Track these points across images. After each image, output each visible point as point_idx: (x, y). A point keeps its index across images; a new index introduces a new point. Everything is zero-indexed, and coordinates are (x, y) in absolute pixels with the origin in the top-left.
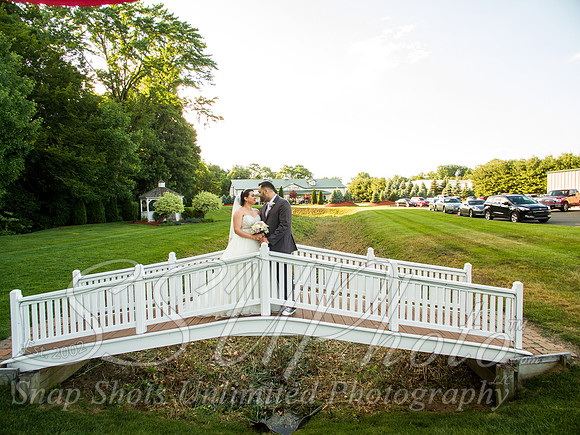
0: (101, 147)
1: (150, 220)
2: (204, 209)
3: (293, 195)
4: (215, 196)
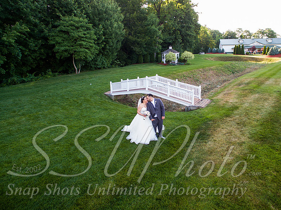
0: (147, 34)
1: (165, 63)
2: (186, 59)
3: (254, 48)
4: (191, 53)
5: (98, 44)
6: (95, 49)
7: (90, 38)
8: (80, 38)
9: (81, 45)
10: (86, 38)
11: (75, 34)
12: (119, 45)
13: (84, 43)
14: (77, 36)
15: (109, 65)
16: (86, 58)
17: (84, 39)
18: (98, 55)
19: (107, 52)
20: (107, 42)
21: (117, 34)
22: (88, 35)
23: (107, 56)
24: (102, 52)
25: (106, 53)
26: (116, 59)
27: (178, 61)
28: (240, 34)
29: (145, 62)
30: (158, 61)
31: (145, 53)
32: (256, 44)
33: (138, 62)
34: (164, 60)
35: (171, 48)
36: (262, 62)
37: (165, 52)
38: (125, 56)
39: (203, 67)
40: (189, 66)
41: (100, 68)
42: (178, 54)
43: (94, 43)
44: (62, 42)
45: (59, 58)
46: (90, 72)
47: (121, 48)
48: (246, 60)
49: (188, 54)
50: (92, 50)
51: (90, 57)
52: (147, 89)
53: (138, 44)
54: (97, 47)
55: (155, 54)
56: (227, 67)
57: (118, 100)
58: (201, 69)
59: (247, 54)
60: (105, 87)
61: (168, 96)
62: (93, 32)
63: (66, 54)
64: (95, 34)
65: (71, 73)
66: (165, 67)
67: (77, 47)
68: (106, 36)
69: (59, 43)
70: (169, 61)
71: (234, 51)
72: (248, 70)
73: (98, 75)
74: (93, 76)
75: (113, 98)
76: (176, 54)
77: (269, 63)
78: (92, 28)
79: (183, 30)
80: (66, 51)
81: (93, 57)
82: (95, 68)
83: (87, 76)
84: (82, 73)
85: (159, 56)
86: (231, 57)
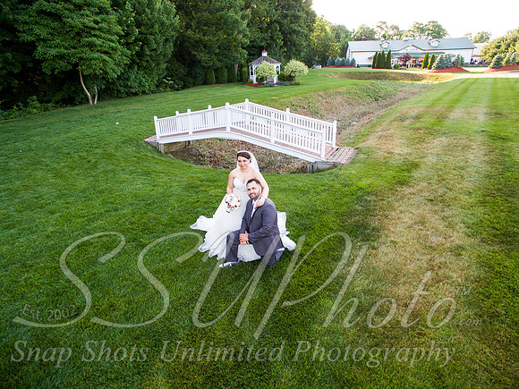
0: (220, 27)
1: (255, 82)
2: (292, 74)
3: (406, 58)
4: (302, 64)
5: (127, 45)
6: (122, 54)
7: (109, 32)
8: (88, 30)
9: (91, 46)
10: (100, 29)
11: (76, 20)
12: (170, 49)
13: (98, 42)
14: (81, 26)
15: (153, 88)
16: (106, 73)
17: (97, 33)
18: (130, 67)
19: (147, 61)
20: (146, 42)
21: (163, 24)
22: (104, 25)
23: (147, 70)
24: (137, 61)
25: (145, 64)
26: (166, 76)
27: (279, 78)
28: (383, 33)
29: (219, 82)
30: (242, 79)
31: (219, 64)
32: (410, 50)
33: (206, 83)
34: (253, 78)
35: (265, 54)
36: (423, 82)
37: (255, 62)
38: (182, 71)
39: (325, 90)
40: (299, 87)
41: (136, 94)
42: (279, 65)
43: (119, 43)
44: (50, 37)
45: (49, 73)
46: (118, 101)
47: (174, 55)
48: (394, 79)
49: (296, 65)
50: (117, 56)
51: (114, 71)
52: (228, 129)
53: (205, 46)
54: (125, 50)
55: (236, 67)
56: (366, 90)
57: (172, 153)
58: (321, 93)
59: (396, 67)
60: (145, 128)
61: (273, 142)
62: (113, 17)
63: (62, 63)
64: (120, 22)
65: (81, 103)
66: (256, 89)
67: (84, 49)
68: (143, 28)
69: (44, 40)
70: (262, 79)
71: (374, 63)
72: (401, 95)
73: (132, 107)
74: (122, 108)
75: (162, 149)
76: (276, 66)
77: (435, 82)
78: (110, 9)
79: (285, 21)
80: (62, 57)
81: (119, 71)
82: (127, 93)
83: (112, 109)
84: (101, 104)
85: (245, 69)
86: (369, 73)
